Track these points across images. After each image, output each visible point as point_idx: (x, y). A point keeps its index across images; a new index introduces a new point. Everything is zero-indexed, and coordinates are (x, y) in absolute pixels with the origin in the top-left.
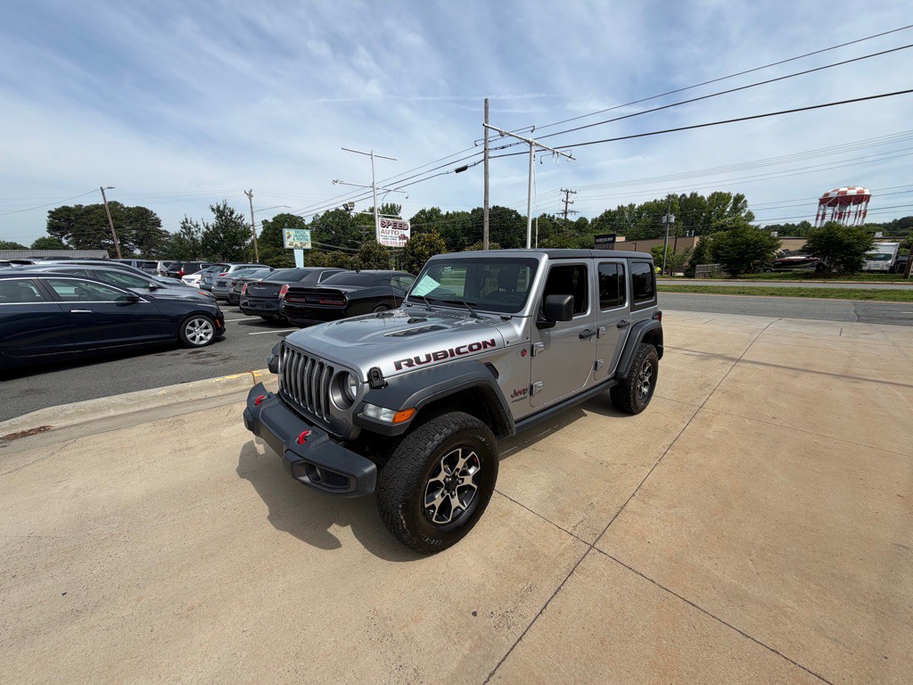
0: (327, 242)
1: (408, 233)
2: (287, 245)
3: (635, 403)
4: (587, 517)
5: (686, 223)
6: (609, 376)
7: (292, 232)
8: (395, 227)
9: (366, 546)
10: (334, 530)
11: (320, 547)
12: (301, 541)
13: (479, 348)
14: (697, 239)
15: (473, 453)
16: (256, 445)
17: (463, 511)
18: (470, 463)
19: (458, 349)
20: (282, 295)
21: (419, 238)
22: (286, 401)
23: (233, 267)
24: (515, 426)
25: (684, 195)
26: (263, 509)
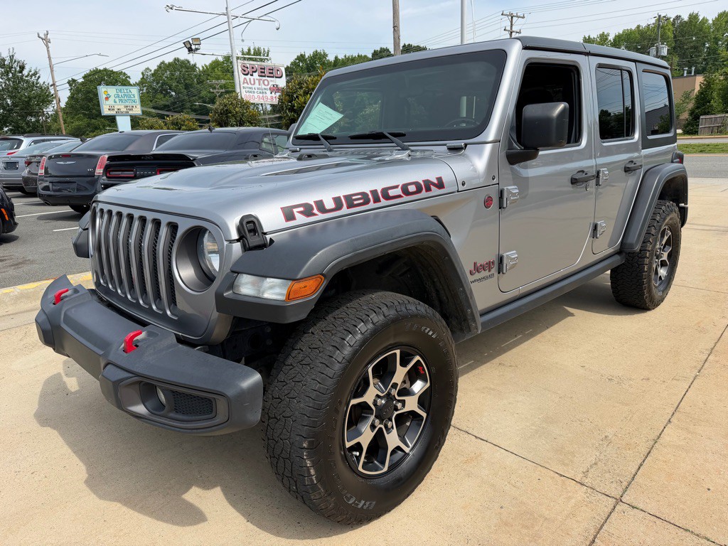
0: (166, 107)
1: (282, 83)
2: (106, 111)
3: (650, 291)
4: (602, 457)
5: (682, 56)
6: (611, 250)
7: (112, 90)
8: (262, 74)
9: (249, 517)
10: (194, 495)
11: (174, 523)
12: (141, 516)
13: (419, 190)
14: (700, 79)
15: (417, 358)
16: (65, 379)
17: (406, 454)
18: (413, 376)
19: (385, 191)
20: (99, 171)
21: (300, 84)
22: (106, 297)
23: (26, 141)
24: (480, 320)
25: (678, 17)
26: (77, 470)
